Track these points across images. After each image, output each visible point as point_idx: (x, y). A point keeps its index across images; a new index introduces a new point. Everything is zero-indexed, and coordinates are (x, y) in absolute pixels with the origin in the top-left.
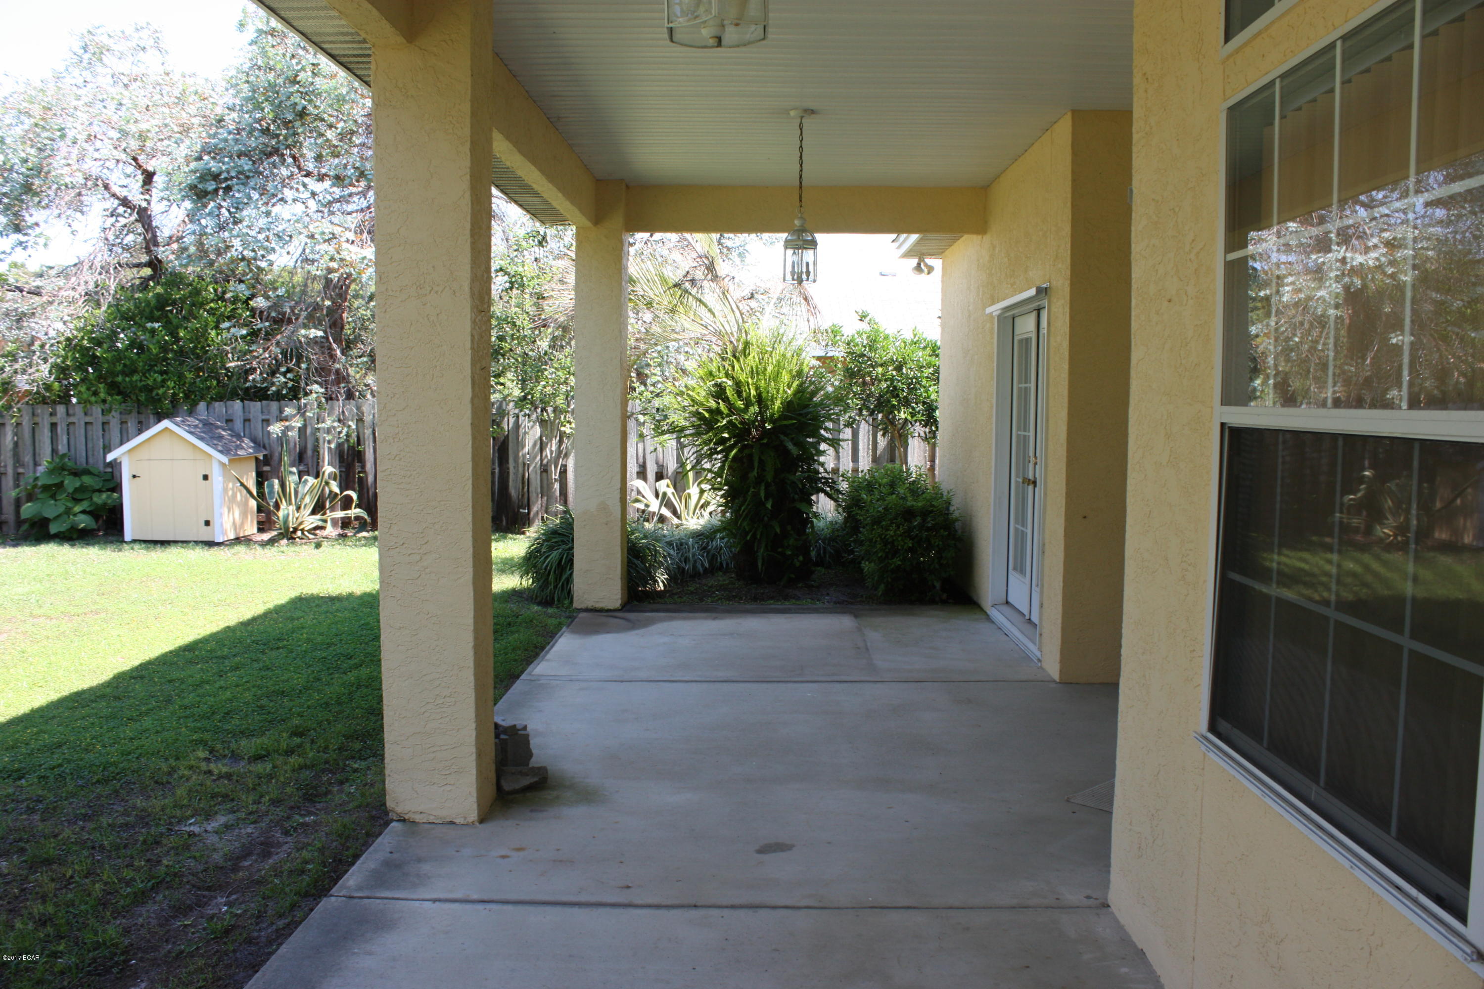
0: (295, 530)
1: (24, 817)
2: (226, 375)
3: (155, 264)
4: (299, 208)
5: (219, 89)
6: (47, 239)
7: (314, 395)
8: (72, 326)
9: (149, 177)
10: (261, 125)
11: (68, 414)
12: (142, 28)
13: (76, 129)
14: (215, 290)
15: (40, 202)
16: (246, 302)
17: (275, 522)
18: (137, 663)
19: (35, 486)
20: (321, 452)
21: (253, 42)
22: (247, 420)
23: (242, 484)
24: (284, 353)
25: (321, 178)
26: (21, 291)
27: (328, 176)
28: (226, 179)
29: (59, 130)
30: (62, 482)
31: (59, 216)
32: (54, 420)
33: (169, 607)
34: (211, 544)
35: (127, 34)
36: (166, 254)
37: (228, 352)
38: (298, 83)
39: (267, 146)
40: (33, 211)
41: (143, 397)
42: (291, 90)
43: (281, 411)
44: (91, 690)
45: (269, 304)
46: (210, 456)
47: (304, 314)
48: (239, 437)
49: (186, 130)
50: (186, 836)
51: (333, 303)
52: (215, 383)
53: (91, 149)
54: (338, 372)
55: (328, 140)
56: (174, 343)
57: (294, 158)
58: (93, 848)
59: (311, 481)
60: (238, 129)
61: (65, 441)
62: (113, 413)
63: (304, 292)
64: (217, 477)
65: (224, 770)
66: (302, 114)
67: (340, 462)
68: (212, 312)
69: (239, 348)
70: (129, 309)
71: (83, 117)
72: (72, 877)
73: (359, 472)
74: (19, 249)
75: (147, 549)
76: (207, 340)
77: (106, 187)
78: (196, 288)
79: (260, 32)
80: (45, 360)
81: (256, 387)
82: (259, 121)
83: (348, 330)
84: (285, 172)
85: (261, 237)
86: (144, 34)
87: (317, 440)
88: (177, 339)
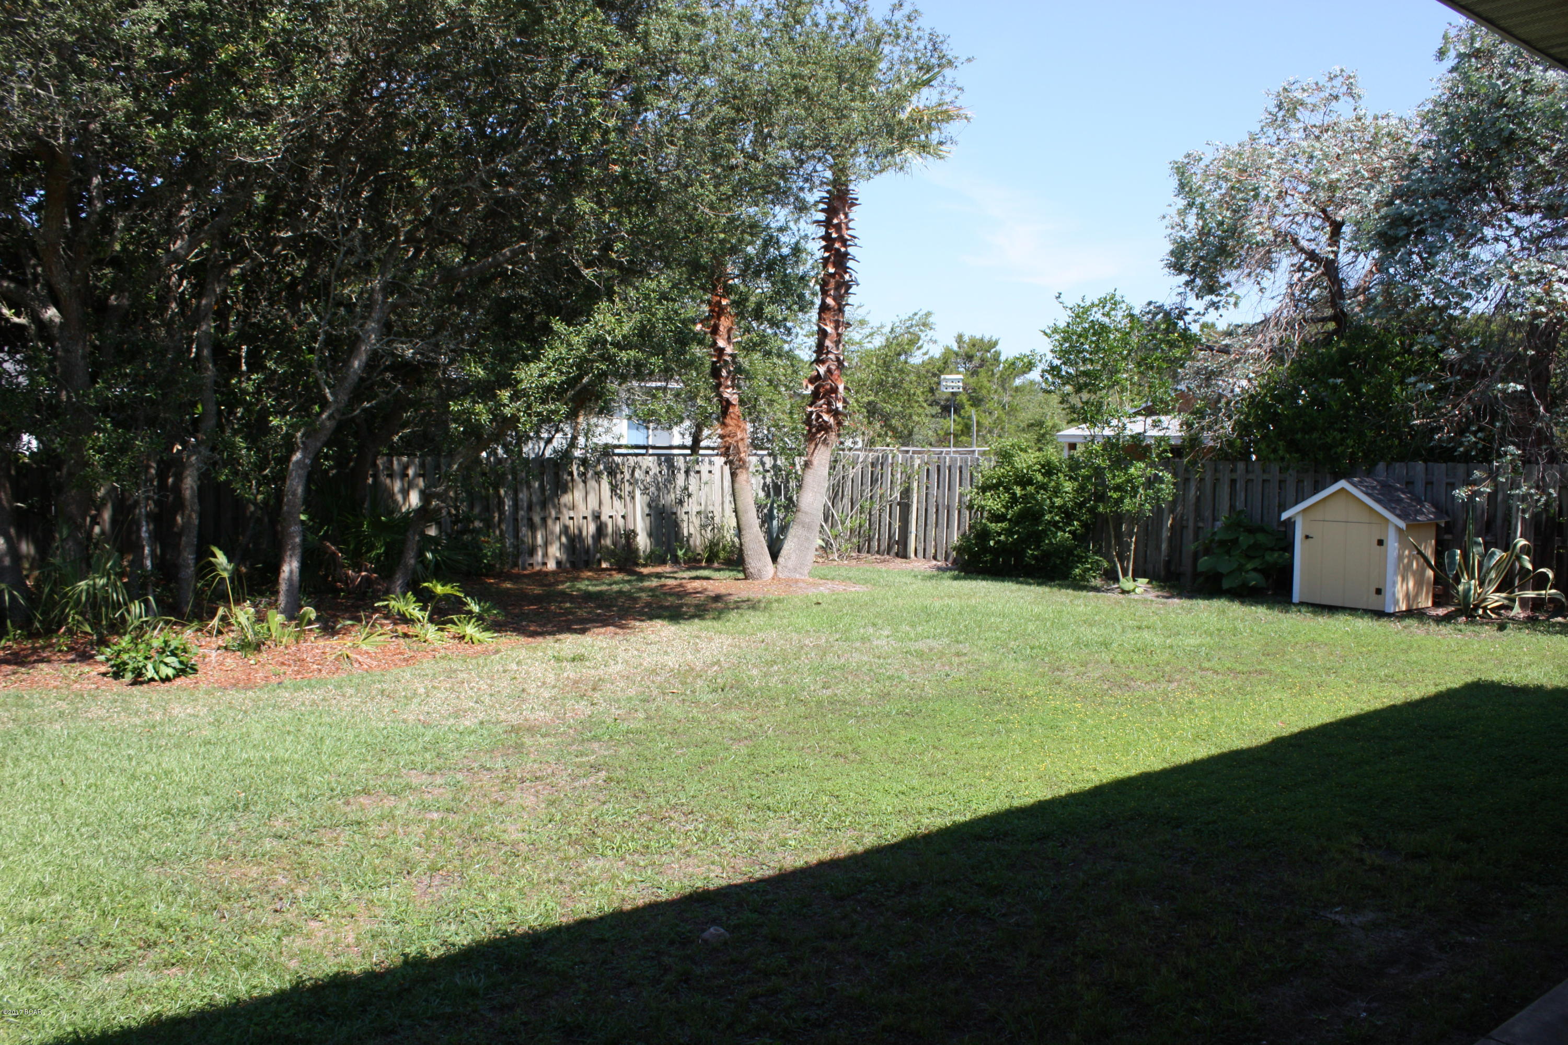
0: (1477, 607)
1: (1178, 866)
2: (1409, 433)
3: (1340, 317)
4: (1501, 247)
5: (1413, 128)
6: (1238, 298)
7: (1509, 457)
8: (1256, 383)
9: (1337, 228)
10: (1459, 160)
11: (1247, 471)
12: (1336, 76)
13: (1268, 189)
14: (1402, 343)
15: (1232, 262)
16: (1435, 355)
17: (1453, 597)
18: (1296, 730)
19: (1212, 541)
20: (1514, 522)
21: (1453, 69)
22: (1429, 483)
23: (1420, 552)
24: (1476, 410)
25: (1529, 211)
26: (1212, 350)
27: (1539, 207)
28: (1419, 223)
29: (1253, 190)
30: (1237, 538)
31: (1249, 275)
32: (1234, 476)
33: (1333, 676)
34: (1380, 614)
35: (1320, 85)
36: (1352, 306)
37: (1412, 409)
38: (1506, 105)
39: (1466, 182)
40: (1226, 272)
41: (1321, 455)
42: (1497, 115)
43: (1469, 473)
44: (1249, 751)
45: (1462, 356)
46: (1387, 520)
47: (1502, 366)
48: (1419, 502)
49: (1376, 174)
50: (1330, 925)
51: (1537, 352)
52: (1397, 442)
53: (1281, 205)
54: (1539, 430)
55: (1540, 166)
56: (1356, 399)
57: (1497, 191)
58: (1238, 913)
59: (1499, 554)
60: (1433, 167)
61: (1243, 498)
62: (1290, 471)
63: (1503, 341)
64: (1393, 544)
65: (1378, 861)
66: (1509, 140)
67: (1535, 534)
68: (1397, 366)
69: (1425, 404)
70: (1311, 365)
71: (1275, 174)
72: (1215, 938)
73: (1559, 548)
74: (1211, 310)
75: (1314, 613)
76: (1390, 396)
77: (1295, 242)
78: (1381, 341)
79: (1460, 56)
80: (1230, 417)
81: (1442, 447)
82: (1457, 156)
83: (1554, 383)
84: (1485, 207)
85: (1455, 283)
86: (1337, 82)
87: (1509, 508)
88: (1359, 395)
